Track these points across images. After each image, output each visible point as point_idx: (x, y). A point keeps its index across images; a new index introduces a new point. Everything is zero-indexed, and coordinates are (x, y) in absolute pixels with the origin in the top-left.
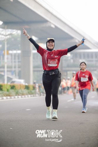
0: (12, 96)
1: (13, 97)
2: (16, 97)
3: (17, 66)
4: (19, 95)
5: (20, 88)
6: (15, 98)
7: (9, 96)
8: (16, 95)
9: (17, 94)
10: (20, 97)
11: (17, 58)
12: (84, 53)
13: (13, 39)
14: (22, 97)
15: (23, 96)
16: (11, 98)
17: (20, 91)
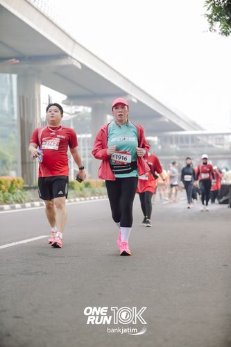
0: (87, 196)
1: (88, 198)
2: (92, 198)
3: (87, 156)
4: (95, 195)
5: (97, 186)
6: (90, 199)
7: (83, 196)
8: (92, 196)
9: (94, 194)
10: (97, 198)
11: (87, 144)
12: (176, 137)
13: (79, 119)
14: (99, 198)
15: (101, 197)
16: (86, 200)
17: (97, 190)
